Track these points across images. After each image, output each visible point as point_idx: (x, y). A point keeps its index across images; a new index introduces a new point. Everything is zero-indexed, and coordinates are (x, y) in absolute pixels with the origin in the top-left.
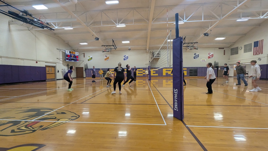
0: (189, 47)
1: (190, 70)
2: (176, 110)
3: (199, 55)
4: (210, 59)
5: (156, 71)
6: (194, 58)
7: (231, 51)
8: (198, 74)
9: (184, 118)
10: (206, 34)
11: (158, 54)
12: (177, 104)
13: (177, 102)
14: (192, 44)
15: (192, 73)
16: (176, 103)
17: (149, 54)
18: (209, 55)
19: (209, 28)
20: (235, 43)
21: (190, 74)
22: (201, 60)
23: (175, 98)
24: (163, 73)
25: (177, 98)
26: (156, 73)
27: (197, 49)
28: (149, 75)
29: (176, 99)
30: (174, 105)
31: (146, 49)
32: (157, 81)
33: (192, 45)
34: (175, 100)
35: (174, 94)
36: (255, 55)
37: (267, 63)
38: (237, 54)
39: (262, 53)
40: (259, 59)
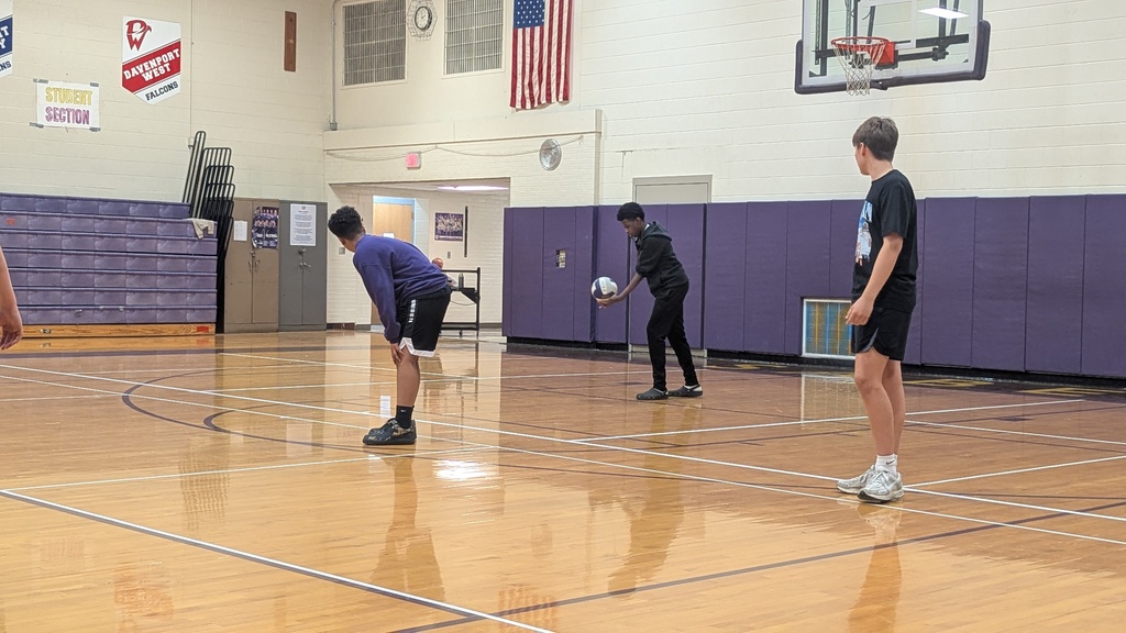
3: (10, 21)
4: (142, 93)
7: (347, 36)
18: (135, 54)
22: (43, 102)
36: (524, 106)
37: (597, 196)
38: (397, 73)
39: (566, 98)
40: (550, 152)
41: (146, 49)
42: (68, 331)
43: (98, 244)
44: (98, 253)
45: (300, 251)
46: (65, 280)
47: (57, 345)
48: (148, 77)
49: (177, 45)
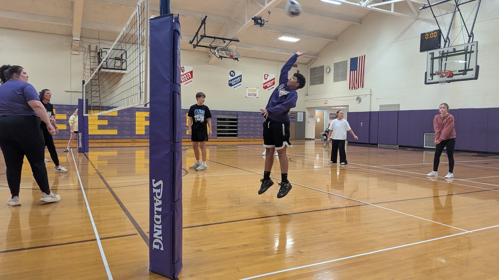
0: (216, 51)
1: (219, 119)
2: (157, 247)
3: (241, 76)
4: (267, 89)
5: (110, 119)
6: (231, 85)
7: (311, 74)
8: (239, 133)
9: (183, 269)
10: (259, 21)
11: (116, 59)
12: (160, 227)
13: (160, 222)
14: (224, 42)
15: (224, 128)
16: (158, 226)
17: (82, 53)
18: (266, 81)
19: (264, 5)
20: (317, 55)
21: (218, 132)
22: (247, 92)
23: (156, 209)
24: (135, 125)
25: (160, 210)
26: (110, 126)
27: (237, 59)
28: (80, 134)
29: (158, 213)
30: (152, 232)
31: (71, 36)
32: (114, 153)
33: (224, 45)
34: (156, 216)
35: (152, 195)
36: (352, 89)
37: (370, 109)
38: (322, 83)
39: (363, 87)
40: (359, 99)
41: (268, 80)
42: (253, 140)
43: (258, 121)
44: (259, 124)
45: (300, 122)
46: (252, 129)
47: (250, 143)
48: (268, 86)
49: (274, 79)
